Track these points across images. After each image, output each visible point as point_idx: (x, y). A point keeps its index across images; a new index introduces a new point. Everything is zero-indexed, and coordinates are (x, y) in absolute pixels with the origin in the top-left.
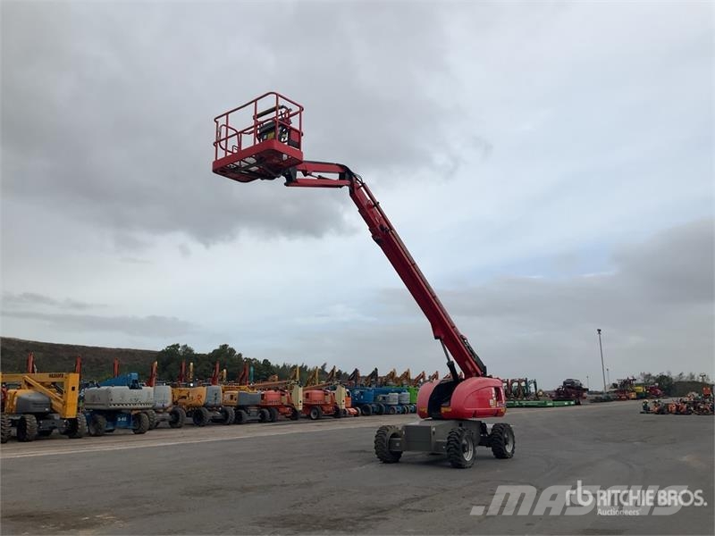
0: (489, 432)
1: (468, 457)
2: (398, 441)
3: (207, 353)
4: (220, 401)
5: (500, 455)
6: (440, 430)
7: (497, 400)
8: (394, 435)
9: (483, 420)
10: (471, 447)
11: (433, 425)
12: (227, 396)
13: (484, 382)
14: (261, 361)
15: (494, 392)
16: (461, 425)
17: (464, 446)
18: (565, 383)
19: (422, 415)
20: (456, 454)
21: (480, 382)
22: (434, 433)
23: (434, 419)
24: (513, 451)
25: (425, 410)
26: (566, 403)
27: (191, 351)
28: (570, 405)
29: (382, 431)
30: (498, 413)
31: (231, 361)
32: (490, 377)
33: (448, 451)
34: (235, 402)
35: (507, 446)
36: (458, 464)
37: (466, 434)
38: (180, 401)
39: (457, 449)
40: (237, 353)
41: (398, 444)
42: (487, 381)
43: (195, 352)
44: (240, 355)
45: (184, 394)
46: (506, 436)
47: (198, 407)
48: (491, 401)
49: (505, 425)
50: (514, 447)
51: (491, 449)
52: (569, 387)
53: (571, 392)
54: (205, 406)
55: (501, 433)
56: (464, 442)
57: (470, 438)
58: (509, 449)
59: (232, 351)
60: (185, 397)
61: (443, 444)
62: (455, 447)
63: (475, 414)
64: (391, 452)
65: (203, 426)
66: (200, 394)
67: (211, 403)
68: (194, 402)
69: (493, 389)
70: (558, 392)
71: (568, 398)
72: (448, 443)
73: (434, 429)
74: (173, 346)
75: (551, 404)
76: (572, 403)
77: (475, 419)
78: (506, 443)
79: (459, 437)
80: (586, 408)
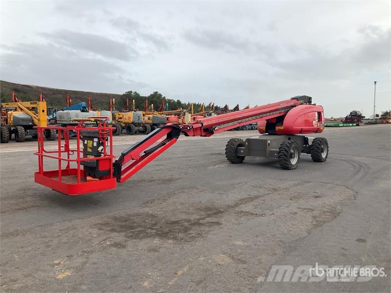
0: (310, 143)
1: (294, 161)
2: (242, 149)
3: (147, 96)
4: (142, 120)
5: (317, 159)
6: (274, 142)
7: (318, 121)
8: (240, 145)
9: (306, 135)
10: (296, 155)
11: (269, 139)
12: (146, 118)
13: (310, 107)
14: (176, 101)
15: (317, 115)
16: (289, 139)
17: (291, 154)
18: (351, 113)
19: (261, 132)
20: (285, 160)
21: (307, 108)
22: (269, 144)
23: (270, 134)
24: (326, 157)
25: (264, 128)
26: (351, 125)
27: (138, 95)
28: (353, 126)
29: (231, 142)
30: (318, 131)
31: (160, 100)
32: (315, 105)
33: (279, 157)
34: (150, 121)
35: (322, 154)
36: (286, 167)
37: (293, 146)
38: (119, 120)
39: (287, 156)
40: (163, 97)
41: (242, 151)
42: (312, 107)
43: (141, 96)
44: (164, 97)
45: (121, 116)
46: (322, 147)
47: (129, 124)
48: (314, 122)
49: (323, 139)
50: (327, 154)
51: (310, 155)
52: (353, 115)
53: (355, 118)
54: (133, 123)
55: (320, 145)
56: (292, 151)
57: (296, 148)
58: (324, 155)
59: (160, 95)
60: (121, 118)
61: (276, 152)
62: (285, 155)
63: (301, 131)
64: (237, 156)
65: (132, 135)
66: (129, 116)
67: (137, 121)
68: (127, 121)
69: (316, 113)
70: (346, 118)
71: (352, 122)
72: (279, 152)
73: (269, 142)
74: (129, 92)
75: (342, 125)
76: (354, 125)
77: (300, 135)
78: (322, 152)
79: (288, 147)
80: (362, 127)
